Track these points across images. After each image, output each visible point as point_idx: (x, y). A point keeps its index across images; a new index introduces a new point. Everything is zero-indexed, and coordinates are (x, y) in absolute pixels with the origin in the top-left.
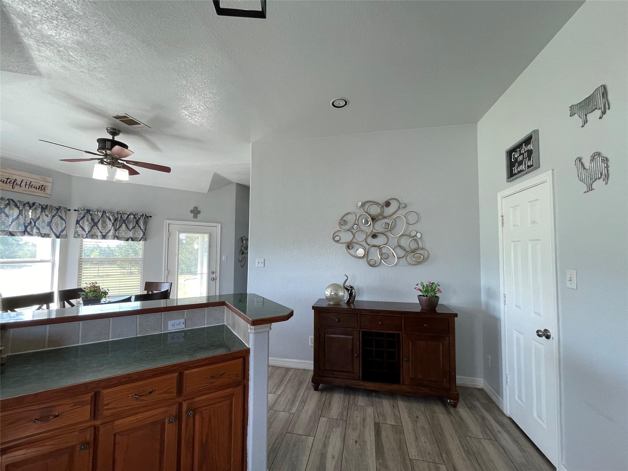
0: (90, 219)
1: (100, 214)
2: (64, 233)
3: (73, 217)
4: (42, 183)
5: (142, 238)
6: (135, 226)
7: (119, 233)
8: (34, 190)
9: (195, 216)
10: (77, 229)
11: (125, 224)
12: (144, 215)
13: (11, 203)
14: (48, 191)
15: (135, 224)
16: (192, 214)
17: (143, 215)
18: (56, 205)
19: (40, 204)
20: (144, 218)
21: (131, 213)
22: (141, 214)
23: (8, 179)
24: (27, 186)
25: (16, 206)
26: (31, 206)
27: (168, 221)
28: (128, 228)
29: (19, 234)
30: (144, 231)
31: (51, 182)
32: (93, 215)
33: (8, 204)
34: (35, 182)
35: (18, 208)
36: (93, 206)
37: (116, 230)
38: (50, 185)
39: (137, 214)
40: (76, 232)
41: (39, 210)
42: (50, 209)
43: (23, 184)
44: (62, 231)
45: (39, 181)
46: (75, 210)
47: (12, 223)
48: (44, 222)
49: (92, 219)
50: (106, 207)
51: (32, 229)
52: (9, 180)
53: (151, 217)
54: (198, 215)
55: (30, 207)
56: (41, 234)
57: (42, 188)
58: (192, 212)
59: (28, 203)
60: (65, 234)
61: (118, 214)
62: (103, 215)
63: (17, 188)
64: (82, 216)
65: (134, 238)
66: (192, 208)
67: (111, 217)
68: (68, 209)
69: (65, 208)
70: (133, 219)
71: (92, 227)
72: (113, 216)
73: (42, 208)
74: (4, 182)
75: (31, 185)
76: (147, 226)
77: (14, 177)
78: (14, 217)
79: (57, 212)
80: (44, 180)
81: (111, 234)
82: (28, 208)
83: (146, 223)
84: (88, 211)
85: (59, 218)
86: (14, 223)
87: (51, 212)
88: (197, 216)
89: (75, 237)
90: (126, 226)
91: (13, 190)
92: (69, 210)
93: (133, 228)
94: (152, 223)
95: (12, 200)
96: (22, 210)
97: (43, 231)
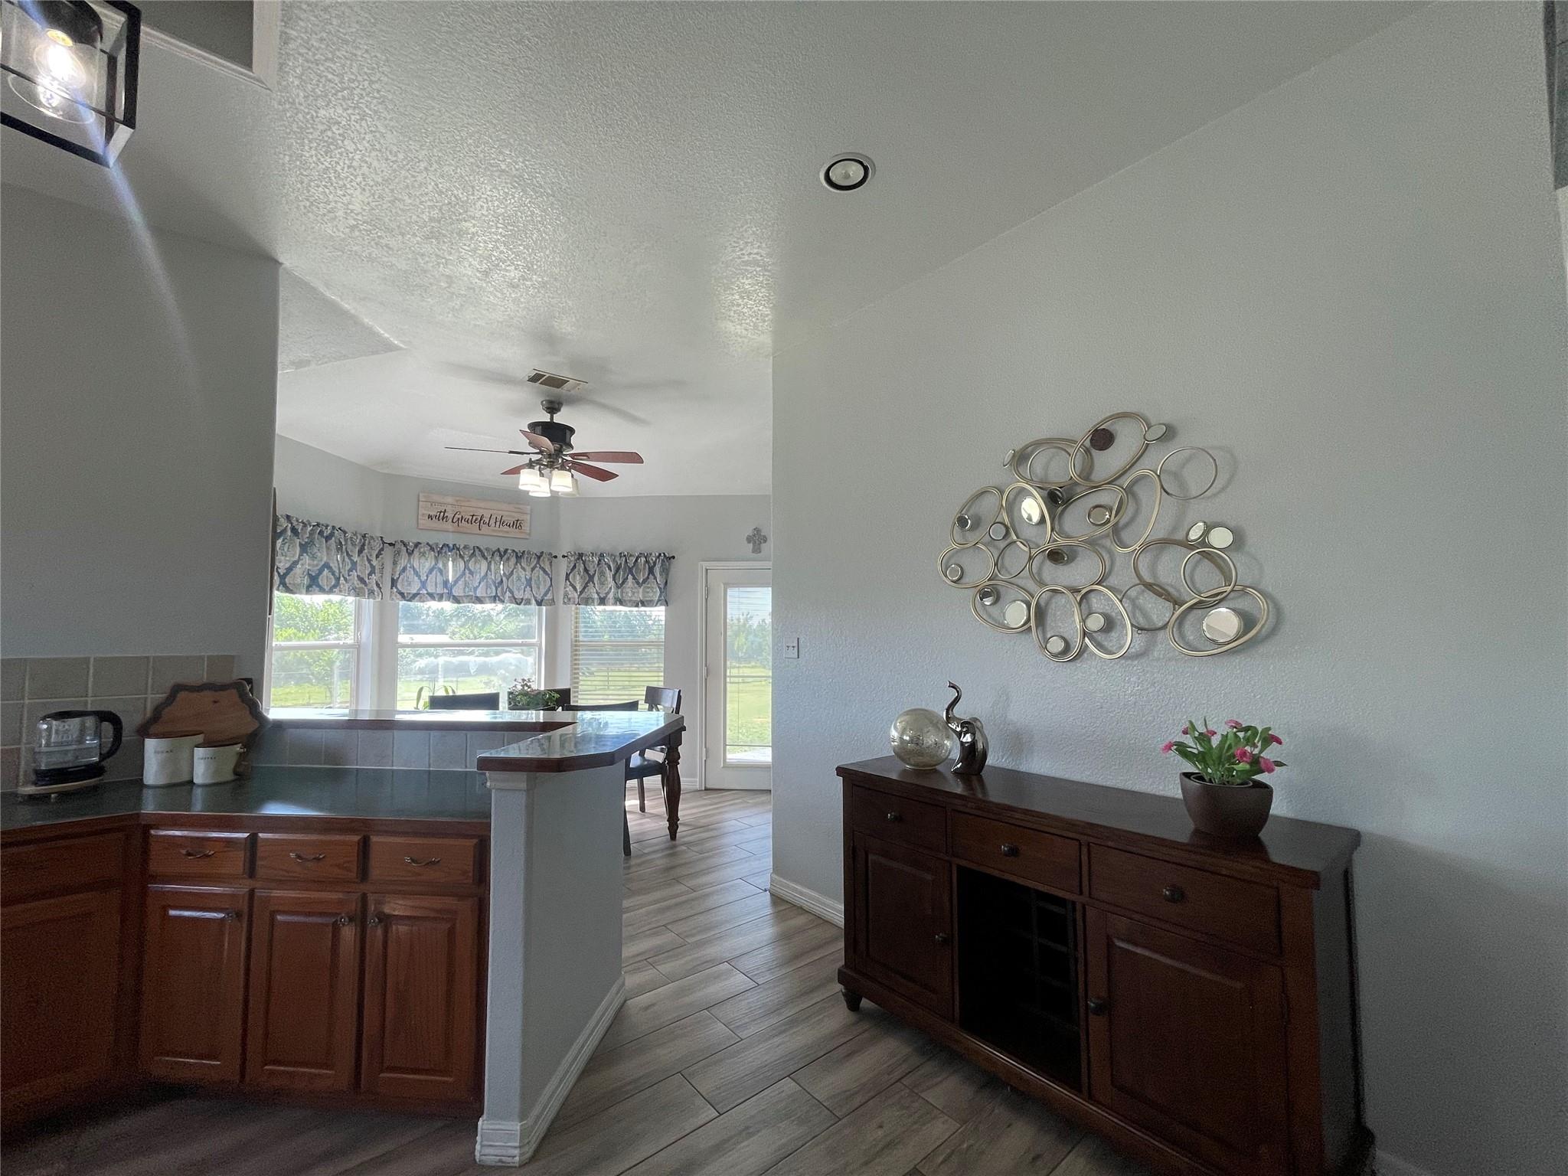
0: (582, 571)
1: (596, 560)
2: (549, 596)
3: (563, 566)
4: (517, 516)
5: (659, 600)
6: (648, 578)
7: (622, 592)
8: (506, 528)
9: (757, 550)
10: (568, 589)
11: (632, 575)
12: (662, 555)
13: (477, 552)
14: (526, 528)
15: (646, 575)
16: (751, 545)
17: (660, 554)
18: (537, 551)
19: (514, 551)
20: (663, 560)
21: (641, 554)
22: (657, 554)
23: (473, 516)
24: (498, 523)
25: (483, 556)
26: (502, 554)
27: (705, 565)
28: (638, 583)
29: (487, 599)
30: (662, 586)
31: (529, 512)
32: (587, 563)
33: (473, 555)
34: (510, 516)
35: (486, 559)
36: (587, 547)
37: (618, 587)
38: (528, 517)
39: (651, 554)
40: (566, 595)
41: (513, 560)
42: (527, 558)
43: (493, 521)
44: (546, 594)
45: (513, 514)
46: (564, 556)
47: (480, 583)
48: (519, 579)
49: (586, 570)
50: (605, 547)
51: (504, 593)
52: (474, 518)
53: (674, 557)
54: (763, 545)
55: (501, 557)
56: (515, 599)
57: (517, 524)
58: (749, 540)
59: (498, 550)
60: (551, 598)
61: (621, 557)
62: (600, 560)
63: (484, 527)
64: (573, 565)
65: (647, 601)
66: (750, 532)
67: (611, 564)
68: (554, 555)
69: (550, 554)
70: (645, 565)
71: (587, 583)
72: (614, 560)
73: (517, 556)
74: (469, 521)
75: (502, 523)
76: (670, 576)
77: (479, 513)
78: (482, 574)
79: (538, 562)
80: (519, 510)
81: (611, 595)
82: (498, 558)
83: (666, 571)
84: (581, 555)
85: (541, 572)
86: (482, 584)
87: (529, 562)
88: (760, 549)
89: (565, 603)
90: (634, 578)
91: (481, 532)
92: (556, 557)
93: (644, 581)
94: (677, 569)
95: (478, 547)
96: (490, 562)
97: (519, 595)
